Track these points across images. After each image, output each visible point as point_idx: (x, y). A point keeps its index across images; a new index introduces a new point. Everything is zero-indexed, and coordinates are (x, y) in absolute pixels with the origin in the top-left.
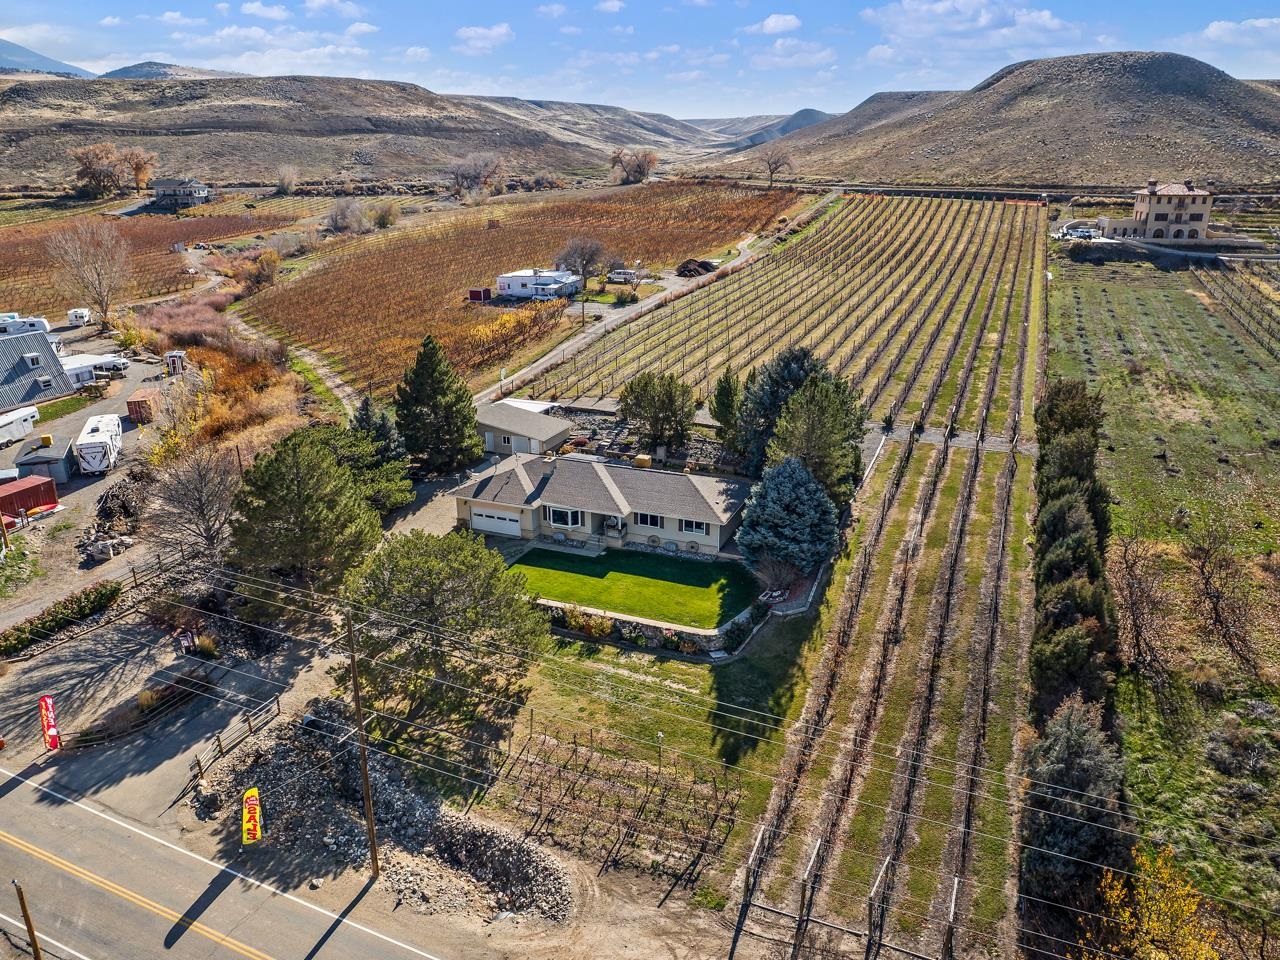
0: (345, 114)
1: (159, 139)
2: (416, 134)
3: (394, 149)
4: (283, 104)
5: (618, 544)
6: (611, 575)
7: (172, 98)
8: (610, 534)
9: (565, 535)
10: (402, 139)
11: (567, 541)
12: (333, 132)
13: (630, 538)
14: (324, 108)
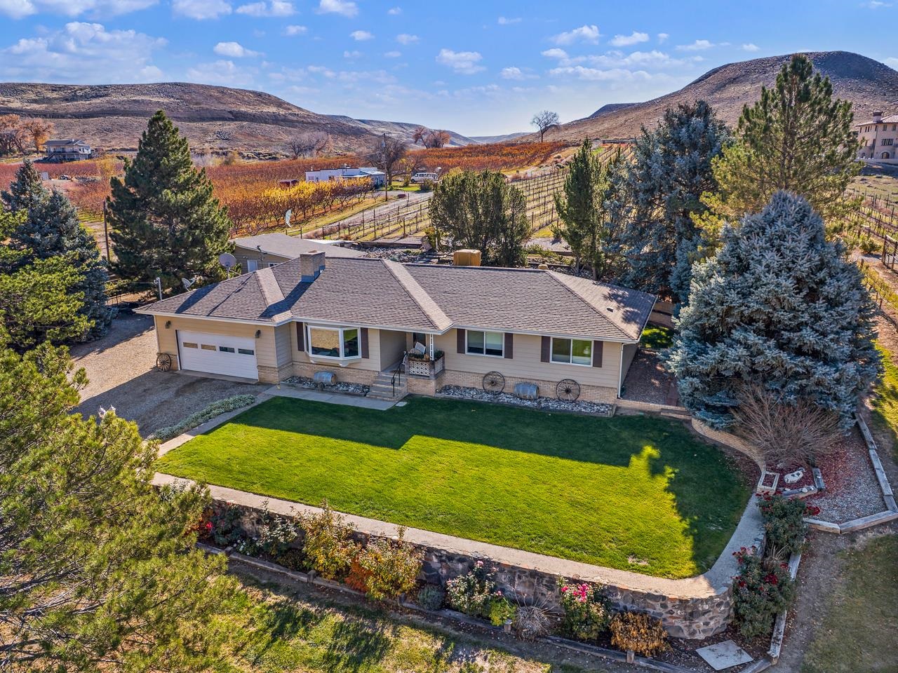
0: (213, 108)
1: (64, 120)
2: (266, 123)
3: (248, 131)
4: (166, 100)
5: (428, 388)
6: (416, 441)
7: (81, 96)
8: (414, 370)
9: (335, 376)
10: (254, 125)
11: (336, 384)
12: (202, 119)
13: (449, 379)
14: (197, 104)
